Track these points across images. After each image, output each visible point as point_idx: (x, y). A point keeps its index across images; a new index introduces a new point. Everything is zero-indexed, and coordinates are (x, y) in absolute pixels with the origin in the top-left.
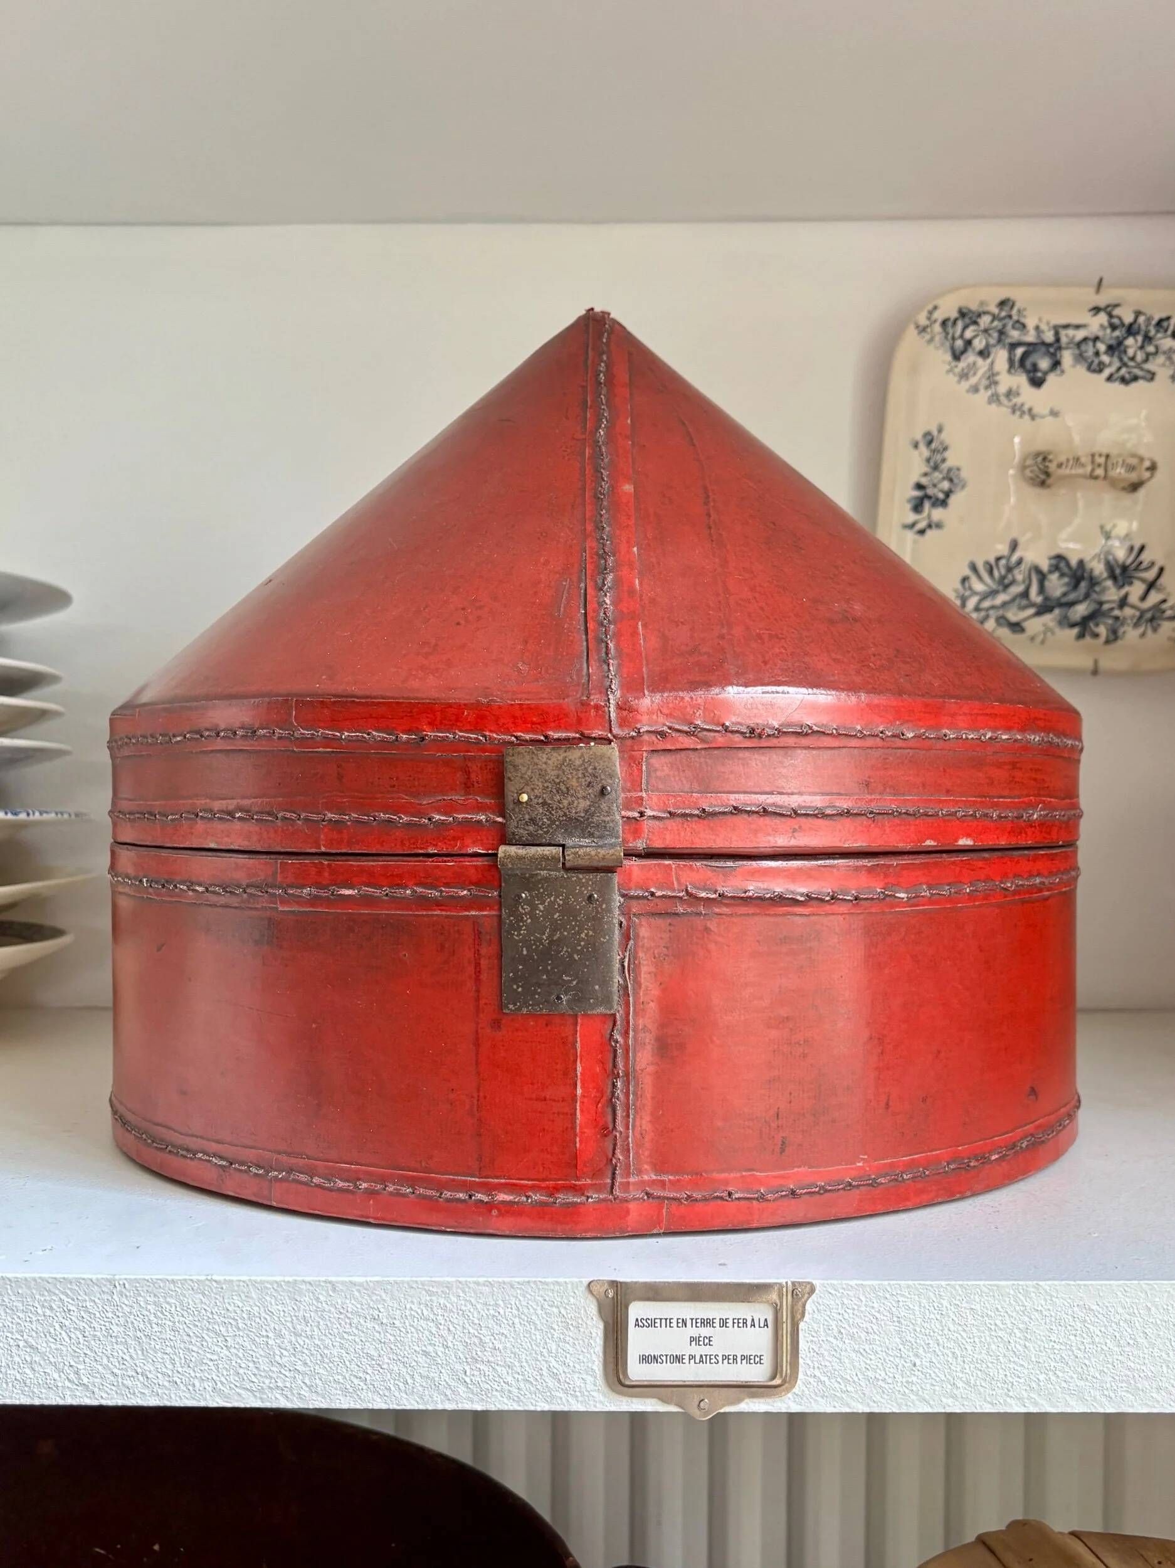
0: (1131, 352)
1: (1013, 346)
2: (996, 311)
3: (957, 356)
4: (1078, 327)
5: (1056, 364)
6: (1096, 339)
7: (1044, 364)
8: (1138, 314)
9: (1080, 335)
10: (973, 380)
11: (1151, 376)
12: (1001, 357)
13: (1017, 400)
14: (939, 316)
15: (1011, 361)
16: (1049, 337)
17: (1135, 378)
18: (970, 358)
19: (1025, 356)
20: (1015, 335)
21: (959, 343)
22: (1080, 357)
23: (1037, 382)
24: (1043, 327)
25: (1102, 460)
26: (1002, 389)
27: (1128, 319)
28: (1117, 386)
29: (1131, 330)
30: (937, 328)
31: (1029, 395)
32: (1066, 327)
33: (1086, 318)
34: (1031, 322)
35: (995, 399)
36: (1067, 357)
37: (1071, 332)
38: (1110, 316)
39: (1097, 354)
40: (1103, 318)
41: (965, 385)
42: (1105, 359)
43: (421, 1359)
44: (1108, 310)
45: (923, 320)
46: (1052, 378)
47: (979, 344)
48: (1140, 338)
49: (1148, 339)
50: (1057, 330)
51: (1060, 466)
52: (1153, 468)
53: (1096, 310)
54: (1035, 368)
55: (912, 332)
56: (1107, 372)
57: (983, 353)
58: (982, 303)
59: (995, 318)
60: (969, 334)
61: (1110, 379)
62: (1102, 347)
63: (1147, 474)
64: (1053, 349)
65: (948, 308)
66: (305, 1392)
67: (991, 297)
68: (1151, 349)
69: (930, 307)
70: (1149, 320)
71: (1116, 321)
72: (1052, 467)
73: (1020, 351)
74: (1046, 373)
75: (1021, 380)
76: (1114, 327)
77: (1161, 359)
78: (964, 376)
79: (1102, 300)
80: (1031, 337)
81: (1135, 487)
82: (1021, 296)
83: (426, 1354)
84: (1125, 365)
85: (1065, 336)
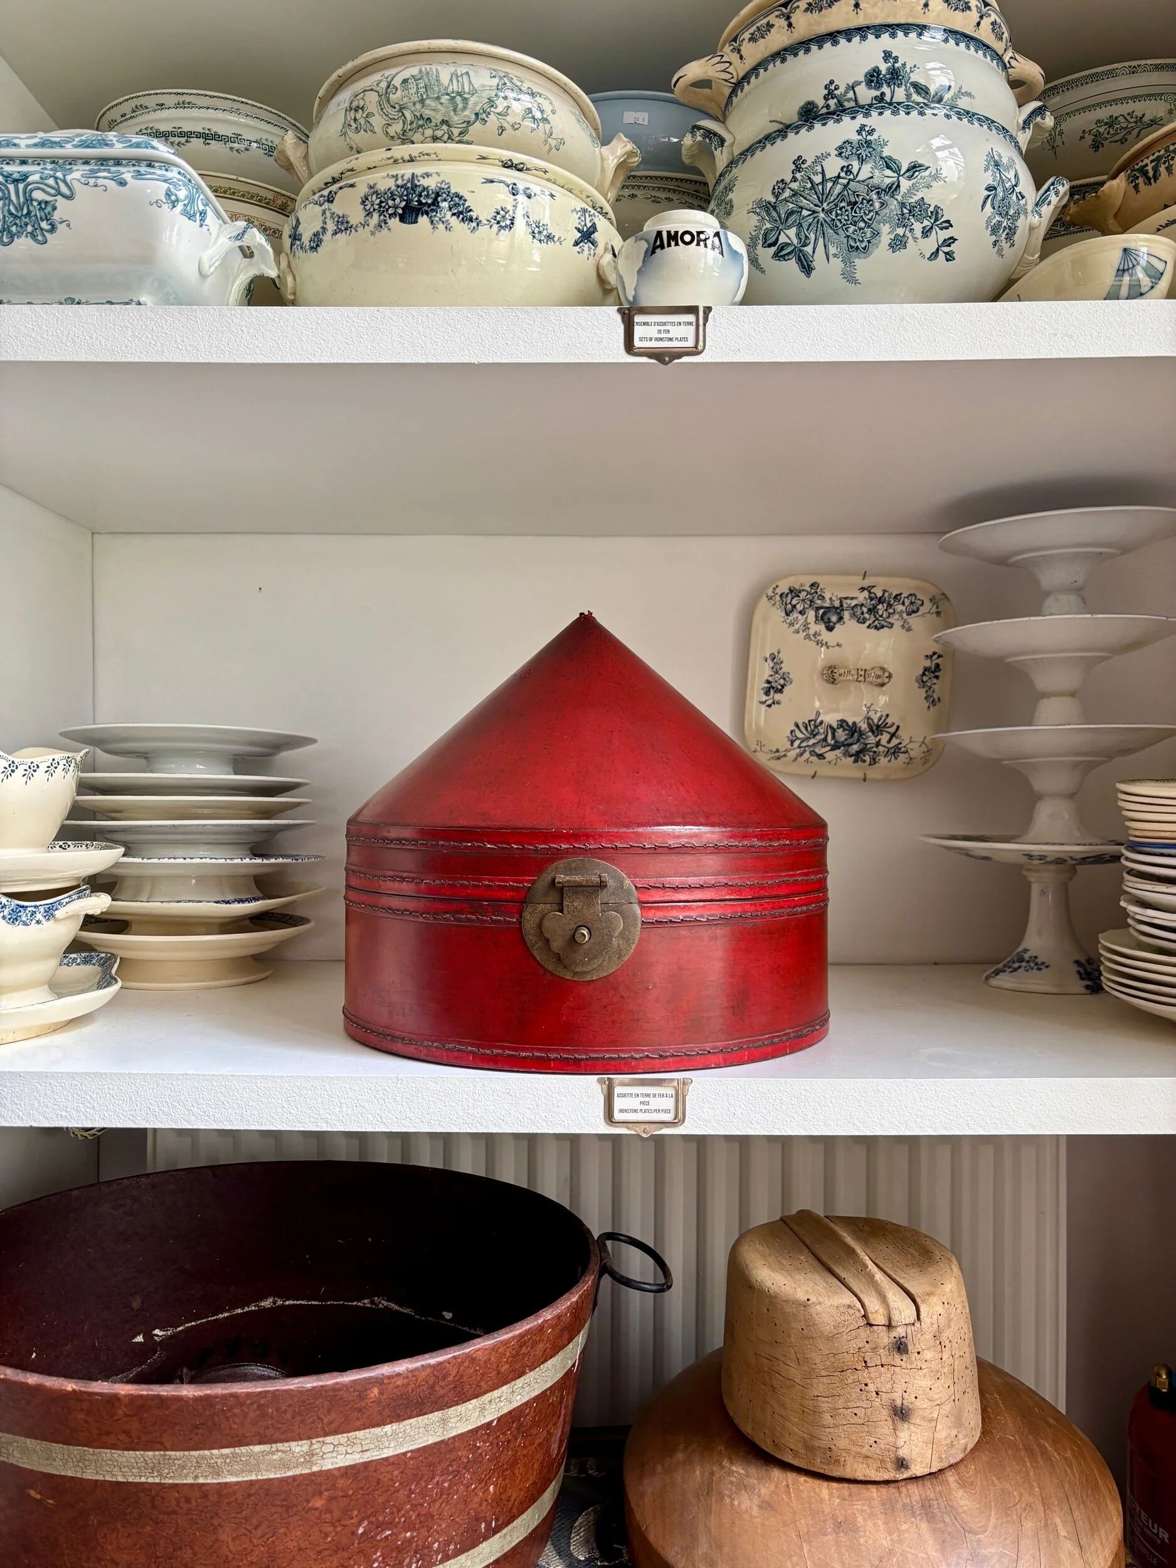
0: (880, 612)
1: (818, 609)
2: (809, 589)
3: (788, 614)
4: (852, 598)
5: (841, 619)
6: (862, 605)
7: (834, 619)
8: (885, 591)
9: (854, 603)
10: (796, 627)
11: (891, 626)
12: (811, 614)
13: (820, 638)
14: (779, 591)
15: (816, 617)
16: (837, 604)
17: (883, 627)
18: (795, 615)
19: (824, 614)
20: (819, 602)
21: (789, 606)
22: (853, 615)
23: (830, 629)
24: (834, 598)
25: (863, 673)
26: (812, 632)
27: (879, 594)
28: (873, 631)
29: (881, 600)
30: (778, 598)
31: (826, 635)
32: (846, 598)
33: (856, 593)
34: (827, 596)
35: (808, 637)
36: (846, 615)
37: (849, 601)
38: (870, 592)
39: (862, 613)
40: (866, 594)
41: (792, 629)
42: (867, 616)
43: (528, 1111)
44: (869, 589)
45: (770, 594)
46: (838, 626)
47: (800, 607)
48: (885, 605)
49: (890, 605)
50: (841, 600)
51: (840, 675)
52: (890, 677)
53: (863, 589)
54: (829, 621)
55: (764, 599)
56: (868, 623)
57: (802, 613)
58: (802, 585)
59: (808, 593)
60: (794, 602)
61: (868, 627)
62: (865, 610)
63: (887, 680)
64: (839, 610)
65: (783, 588)
66: (478, 1125)
67: (806, 581)
68: (891, 611)
69: (774, 586)
70: (890, 595)
71: (873, 595)
72: (836, 676)
73: (821, 611)
74: (835, 624)
75: (821, 627)
76: (871, 599)
77: (896, 616)
78: (791, 624)
79: (866, 583)
80: (827, 604)
81: (882, 685)
82: (822, 580)
83: (529, 1109)
84: (878, 619)
85: (846, 603)
